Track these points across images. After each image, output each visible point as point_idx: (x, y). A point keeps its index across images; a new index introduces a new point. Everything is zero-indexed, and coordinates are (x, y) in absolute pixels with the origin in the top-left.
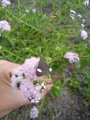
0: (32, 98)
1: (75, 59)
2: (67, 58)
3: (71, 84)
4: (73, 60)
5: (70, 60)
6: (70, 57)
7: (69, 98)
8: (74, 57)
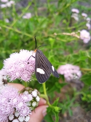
0: (15, 118)
1: (73, 74)
2: (62, 73)
3: (83, 99)
4: (72, 76)
5: (66, 76)
6: (65, 72)
7: (82, 116)
8: (72, 71)
